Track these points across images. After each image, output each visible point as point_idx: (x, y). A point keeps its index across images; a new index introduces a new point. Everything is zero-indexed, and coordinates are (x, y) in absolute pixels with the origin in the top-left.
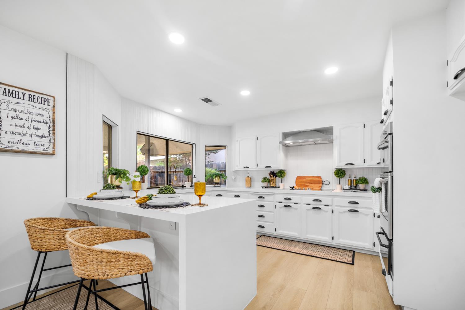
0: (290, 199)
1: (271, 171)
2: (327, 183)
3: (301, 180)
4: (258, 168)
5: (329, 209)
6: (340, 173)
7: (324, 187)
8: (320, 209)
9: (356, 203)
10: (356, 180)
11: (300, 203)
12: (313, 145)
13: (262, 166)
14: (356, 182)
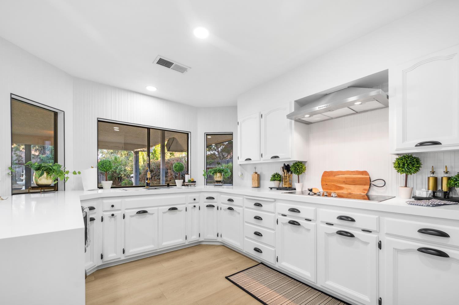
0: (298, 211)
1: (284, 164)
2: (381, 183)
3: (331, 178)
4: (262, 160)
5: (372, 239)
6: (408, 163)
7: (374, 192)
8: (352, 236)
10: (449, 179)
13: (267, 156)
14: (448, 183)
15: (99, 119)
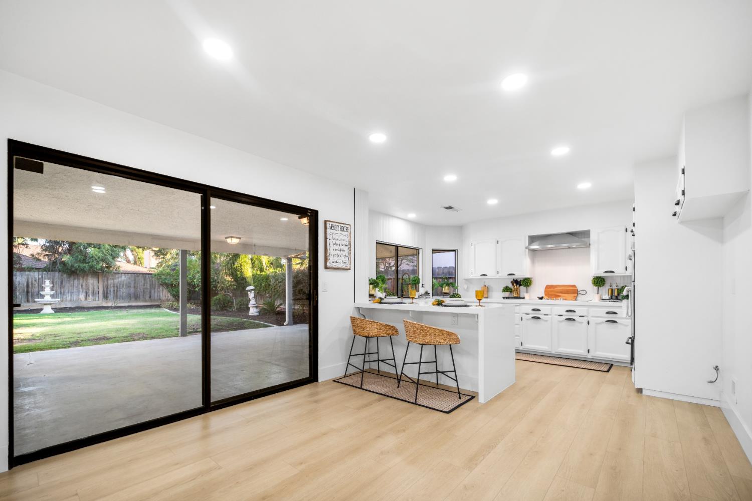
0: (539, 310)
1: (514, 279)
2: (583, 292)
3: (552, 289)
4: (498, 276)
5: (585, 320)
6: (599, 281)
7: (580, 297)
8: (574, 320)
9: (615, 313)
10: (618, 289)
11: (550, 315)
12: (567, 250)
13: (504, 274)
14: (618, 292)
15: (378, 242)
